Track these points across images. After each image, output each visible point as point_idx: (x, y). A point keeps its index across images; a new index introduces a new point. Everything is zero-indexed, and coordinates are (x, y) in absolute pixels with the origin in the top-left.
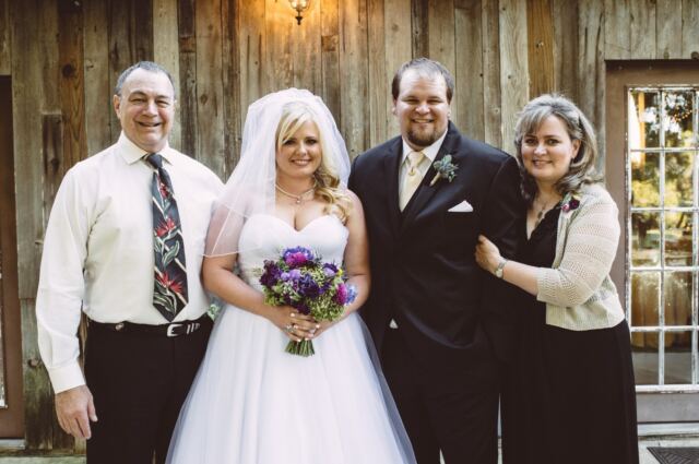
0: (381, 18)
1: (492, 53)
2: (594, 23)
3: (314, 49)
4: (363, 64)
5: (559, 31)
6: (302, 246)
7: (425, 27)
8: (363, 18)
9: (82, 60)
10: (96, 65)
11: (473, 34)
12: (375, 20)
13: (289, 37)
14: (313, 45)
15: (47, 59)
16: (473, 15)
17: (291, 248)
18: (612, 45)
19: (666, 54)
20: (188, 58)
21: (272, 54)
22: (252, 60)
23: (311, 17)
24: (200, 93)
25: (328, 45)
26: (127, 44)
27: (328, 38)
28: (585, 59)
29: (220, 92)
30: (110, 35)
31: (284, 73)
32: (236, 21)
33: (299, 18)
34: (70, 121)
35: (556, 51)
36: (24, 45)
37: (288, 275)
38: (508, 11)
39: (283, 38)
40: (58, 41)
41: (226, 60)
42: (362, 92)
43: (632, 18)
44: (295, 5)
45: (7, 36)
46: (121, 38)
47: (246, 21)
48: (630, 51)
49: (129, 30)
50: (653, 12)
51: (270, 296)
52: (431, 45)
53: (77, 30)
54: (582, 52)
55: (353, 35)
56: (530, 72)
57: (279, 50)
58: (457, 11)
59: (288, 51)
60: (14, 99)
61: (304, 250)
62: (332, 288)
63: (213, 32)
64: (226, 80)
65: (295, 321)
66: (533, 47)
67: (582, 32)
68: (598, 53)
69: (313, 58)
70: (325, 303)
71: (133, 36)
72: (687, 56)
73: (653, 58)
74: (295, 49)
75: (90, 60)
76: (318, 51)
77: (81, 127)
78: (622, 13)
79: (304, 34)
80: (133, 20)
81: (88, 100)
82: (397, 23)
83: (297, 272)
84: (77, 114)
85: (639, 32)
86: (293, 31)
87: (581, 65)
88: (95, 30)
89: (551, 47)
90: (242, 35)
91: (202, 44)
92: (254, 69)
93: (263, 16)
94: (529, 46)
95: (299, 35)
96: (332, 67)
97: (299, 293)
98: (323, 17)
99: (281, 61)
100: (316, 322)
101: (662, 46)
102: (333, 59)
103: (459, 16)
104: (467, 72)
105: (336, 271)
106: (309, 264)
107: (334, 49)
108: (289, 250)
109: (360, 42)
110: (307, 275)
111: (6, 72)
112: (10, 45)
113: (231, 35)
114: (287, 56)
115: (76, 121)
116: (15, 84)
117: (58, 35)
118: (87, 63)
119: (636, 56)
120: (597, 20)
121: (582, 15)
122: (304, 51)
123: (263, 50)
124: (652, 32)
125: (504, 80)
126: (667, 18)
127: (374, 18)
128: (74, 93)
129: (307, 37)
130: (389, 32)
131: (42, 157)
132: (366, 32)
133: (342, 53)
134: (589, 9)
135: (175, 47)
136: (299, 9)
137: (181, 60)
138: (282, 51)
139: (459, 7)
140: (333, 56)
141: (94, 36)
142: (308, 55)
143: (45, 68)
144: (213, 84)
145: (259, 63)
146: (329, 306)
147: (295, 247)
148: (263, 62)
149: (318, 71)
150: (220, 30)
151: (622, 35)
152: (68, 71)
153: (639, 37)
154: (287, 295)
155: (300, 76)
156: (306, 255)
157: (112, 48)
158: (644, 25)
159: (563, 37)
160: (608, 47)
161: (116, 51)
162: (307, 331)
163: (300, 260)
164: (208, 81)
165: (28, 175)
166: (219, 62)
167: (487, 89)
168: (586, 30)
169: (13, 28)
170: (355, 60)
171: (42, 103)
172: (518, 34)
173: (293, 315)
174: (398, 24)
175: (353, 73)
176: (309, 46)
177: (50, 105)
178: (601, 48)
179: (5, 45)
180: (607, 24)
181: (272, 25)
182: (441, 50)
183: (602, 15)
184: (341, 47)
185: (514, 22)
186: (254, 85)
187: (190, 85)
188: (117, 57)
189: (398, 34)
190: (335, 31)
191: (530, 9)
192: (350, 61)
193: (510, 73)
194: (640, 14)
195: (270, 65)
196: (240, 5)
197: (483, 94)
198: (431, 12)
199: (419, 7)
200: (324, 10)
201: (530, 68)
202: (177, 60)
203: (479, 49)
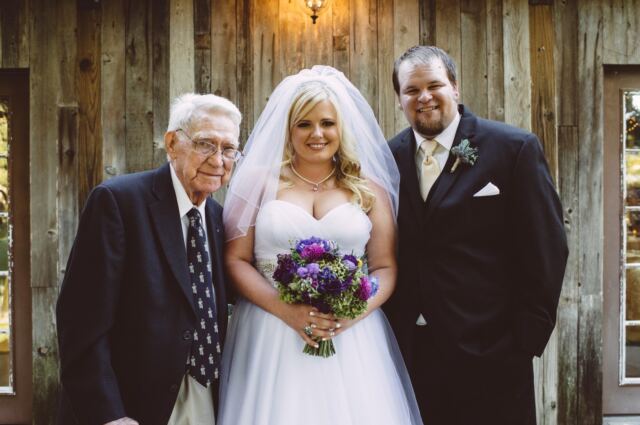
0: (390, 20)
1: (496, 56)
2: (592, 29)
3: (326, 48)
4: (373, 64)
5: (559, 36)
6: (317, 236)
7: (432, 29)
8: (373, 19)
9: (100, 54)
10: (112, 59)
11: (479, 37)
12: (385, 22)
13: (302, 36)
14: (325, 45)
15: (65, 53)
16: (478, 20)
17: (304, 239)
18: (609, 51)
20: (203, 54)
21: (285, 52)
22: (265, 58)
23: (323, 18)
24: (214, 88)
25: (339, 45)
26: (143, 40)
27: (340, 38)
28: (584, 63)
29: (234, 88)
30: (127, 30)
32: (251, 20)
33: (314, 18)
34: (86, 114)
35: (556, 56)
36: (43, 38)
37: (305, 270)
38: (511, 16)
39: (296, 37)
40: (77, 35)
41: (241, 57)
42: (371, 91)
43: (629, 25)
44: (310, 4)
45: (26, 29)
46: (138, 34)
47: (260, 20)
48: (626, 56)
49: (146, 26)
51: (285, 293)
53: (95, 24)
54: (581, 57)
55: (364, 37)
56: (531, 74)
57: (292, 49)
58: (463, 15)
59: (300, 49)
60: (31, 91)
61: (319, 241)
62: (354, 283)
63: (228, 30)
64: (240, 77)
65: (313, 320)
66: (535, 50)
67: (581, 38)
68: (596, 58)
69: (325, 57)
70: (348, 300)
71: (150, 32)
74: (307, 48)
75: (107, 55)
76: (329, 51)
77: (96, 119)
78: (620, 20)
79: (316, 33)
80: (150, 16)
81: (104, 94)
82: (407, 26)
83: (315, 267)
84: (93, 107)
85: (635, 38)
86: (306, 30)
87: (580, 69)
88: (113, 26)
89: (551, 52)
90: (256, 33)
91: (217, 41)
92: (267, 67)
93: (277, 16)
94: (532, 50)
95: (312, 34)
96: (344, 66)
97: (319, 290)
98: (335, 17)
99: (294, 59)
100: (336, 321)
102: (344, 59)
103: (465, 20)
104: (472, 73)
105: (356, 263)
106: (328, 256)
107: (345, 49)
108: (302, 242)
109: (370, 42)
110: (327, 269)
111: (24, 64)
112: (29, 39)
113: (246, 33)
114: (299, 55)
115: (91, 114)
116: (32, 76)
117: (76, 31)
118: (105, 57)
119: (632, 61)
120: (596, 26)
121: (581, 21)
122: (316, 51)
123: (276, 49)
125: (507, 82)
127: (384, 20)
128: (90, 86)
129: (319, 36)
130: (397, 34)
131: (57, 148)
132: (376, 33)
133: (352, 53)
134: (588, 15)
135: (190, 43)
136: (314, 9)
137: (196, 56)
138: (295, 49)
139: (466, 12)
140: (344, 55)
141: (112, 32)
142: (320, 54)
143: (63, 61)
144: (227, 80)
145: (273, 60)
146: (352, 303)
147: (309, 238)
148: (276, 60)
150: (234, 28)
151: (619, 41)
152: (86, 65)
153: (634, 43)
154: (305, 293)
156: (322, 245)
157: (129, 43)
159: (563, 42)
160: (606, 52)
161: (133, 47)
162: (326, 330)
163: (316, 252)
164: (222, 77)
165: (43, 165)
166: (233, 59)
167: (491, 90)
168: (585, 35)
169: (32, 21)
170: (365, 60)
171: (59, 95)
172: (520, 38)
173: (312, 313)
175: (363, 72)
176: (321, 46)
177: (66, 98)
178: (599, 53)
179: (24, 39)
180: (605, 31)
181: (285, 24)
183: (600, 22)
184: (352, 47)
185: (517, 26)
186: (267, 82)
187: (205, 80)
188: (134, 52)
189: (406, 35)
190: (346, 32)
191: (532, 15)
193: (512, 75)
194: (636, 21)
195: (282, 63)
196: (255, 5)
197: (487, 95)
198: (438, 15)
199: (427, 11)
200: (336, 11)
201: (532, 69)
202: (192, 56)
203: (484, 52)
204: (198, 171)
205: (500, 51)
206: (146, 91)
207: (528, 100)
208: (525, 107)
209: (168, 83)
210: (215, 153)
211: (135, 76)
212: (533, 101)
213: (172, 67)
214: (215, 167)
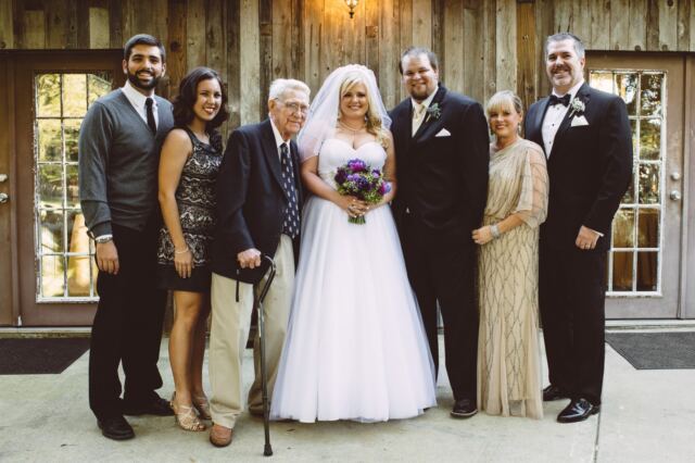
0: (410, 14)
1: (490, 42)
2: (564, 22)
3: (360, 36)
4: (396, 48)
5: (539, 28)
7: (442, 22)
8: (397, 14)
9: (186, 38)
10: (196, 43)
11: (477, 28)
12: (406, 15)
13: (342, 26)
14: (360, 32)
16: (477, 14)
19: (617, 46)
20: (266, 40)
22: (314, 43)
23: (358, 13)
24: (275, 66)
25: (370, 33)
26: (220, 28)
27: (371, 27)
29: (290, 65)
30: (207, 20)
31: (337, 53)
32: (303, 13)
33: (351, 14)
35: (537, 42)
36: (142, 25)
38: (503, 11)
39: (337, 27)
40: (167, 23)
41: (295, 42)
42: (394, 68)
43: (593, 19)
44: (349, 3)
45: (128, 18)
46: (216, 23)
47: (310, 13)
48: (591, 43)
49: (222, 17)
50: (608, 16)
52: (446, 35)
53: (182, 15)
55: (389, 27)
56: (518, 57)
57: (334, 35)
58: (465, 11)
59: (341, 36)
63: (285, 21)
64: (294, 57)
66: (520, 38)
67: (556, 29)
69: (359, 42)
71: (225, 22)
72: (632, 48)
73: (608, 49)
74: (346, 35)
75: (192, 39)
76: (363, 38)
78: (586, 15)
79: (353, 25)
80: (225, 9)
85: (597, 30)
86: (345, 21)
88: (196, 16)
89: (533, 39)
90: (306, 24)
91: (277, 29)
92: (315, 50)
93: (323, 10)
94: (518, 38)
95: (350, 24)
96: (373, 49)
98: (367, 12)
99: (335, 44)
100: (366, 205)
101: (614, 40)
102: (374, 44)
103: (467, 15)
104: (472, 56)
107: (374, 36)
109: (394, 31)
110: (363, 177)
112: (131, 25)
113: (299, 23)
114: (340, 40)
117: (167, 20)
118: (190, 41)
119: (595, 47)
120: (567, 20)
121: (557, 16)
122: (353, 37)
123: (322, 35)
124: (607, 30)
125: (499, 63)
126: (618, 20)
128: (179, 63)
129: (355, 27)
132: (399, 24)
133: (380, 39)
134: (561, 11)
135: (256, 31)
136: (351, 7)
137: (261, 41)
138: (337, 36)
139: (467, 8)
140: (374, 41)
141: (195, 21)
142: (356, 40)
144: (284, 60)
145: (319, 45)
148: (322, 44)
149: (362, 52)
150: (290, 19)
151: (585, 32)
152: (175, 47)
153: (597, 33)
155: (349, 56)
157: (209, 29)
158: (602, 25)
159: (542, 31)
161: (212, 33)
162: (361, 210)
164: (281, 57)
166: (289, 43)
167: (486, 69)
168: (559, 27)
169: (133, 13)
170: (390, 45)
172: (510, 28)
173: (354, 200)
174: (422, 18)
175: (388, 54)
176: (357, 34)
179: (127, 26)
180: (575, 24)
181: (329, 16)
182: (454, 39)
183: (571, 17)
184: (380, 35)
185: (507, 19)
186: (315, 62)
187: (267, 60)
188: (212, 37)
189: (422, 26)
190: (376, 23)
191: (519, 11)
192: (387, 45)
193: (503, 57)
194: (599, 17)
195: (326, 47)
196: (307, 3)
197: (482, 73)
198: (447, 11)
199: (438, 8)
200: (369, 7)
201: (518, 54)
202: (258, 41)
203: (481, 39)
204: (288, 120)
205: (494, 39)
206: (222, 67)
207: (515, 77)
208: (512, 82)
209: (239, 61)
210: (297, 110)
211: (214, 56)
212: (518, 77)
213: (242, 49)
214: (297, 118)
